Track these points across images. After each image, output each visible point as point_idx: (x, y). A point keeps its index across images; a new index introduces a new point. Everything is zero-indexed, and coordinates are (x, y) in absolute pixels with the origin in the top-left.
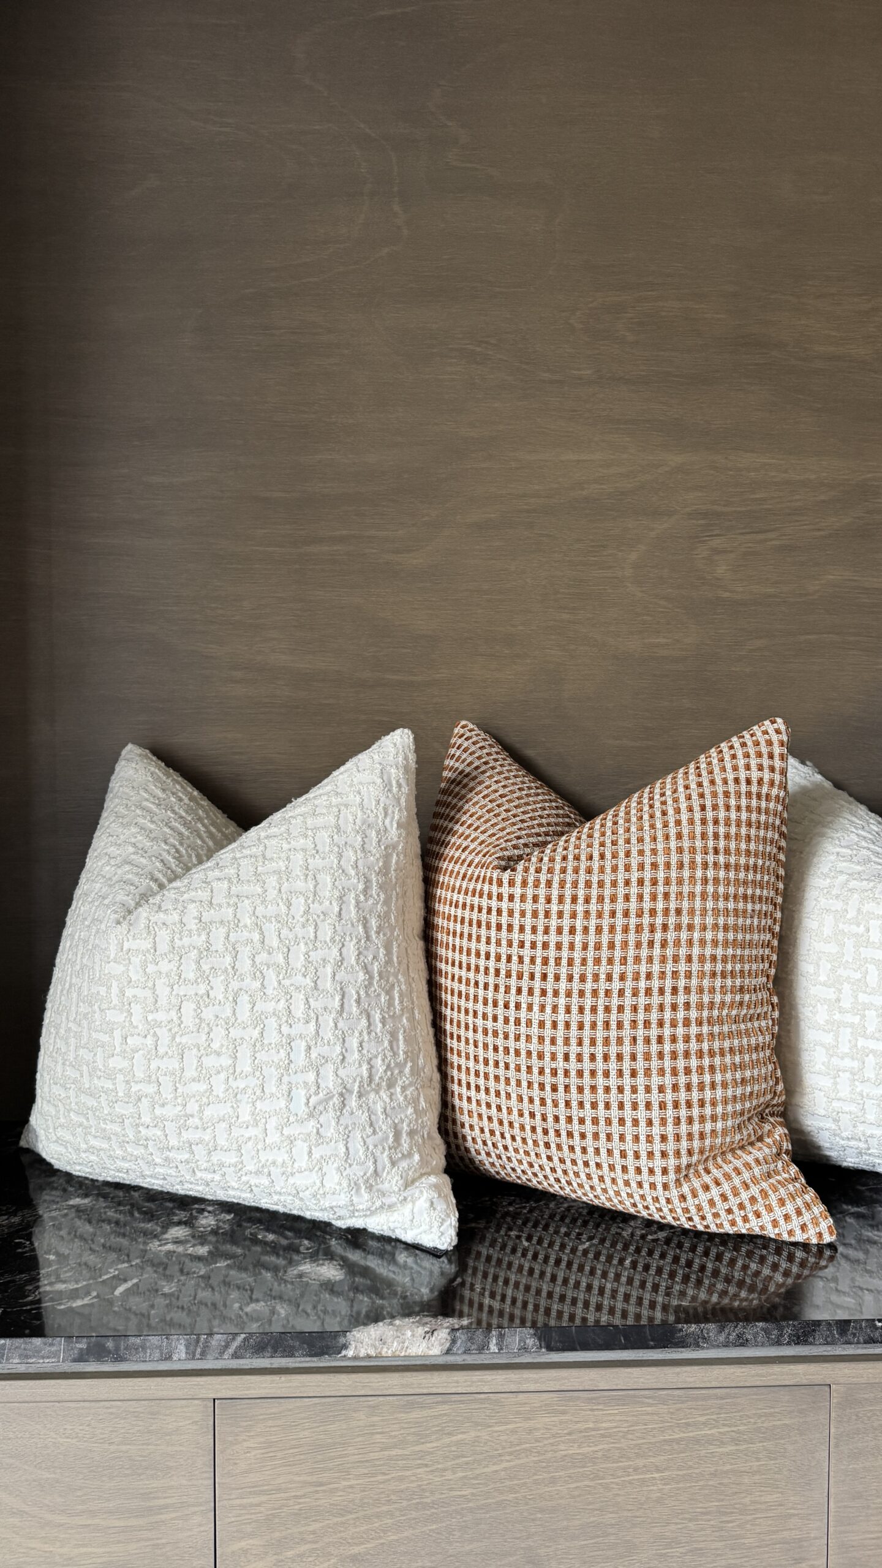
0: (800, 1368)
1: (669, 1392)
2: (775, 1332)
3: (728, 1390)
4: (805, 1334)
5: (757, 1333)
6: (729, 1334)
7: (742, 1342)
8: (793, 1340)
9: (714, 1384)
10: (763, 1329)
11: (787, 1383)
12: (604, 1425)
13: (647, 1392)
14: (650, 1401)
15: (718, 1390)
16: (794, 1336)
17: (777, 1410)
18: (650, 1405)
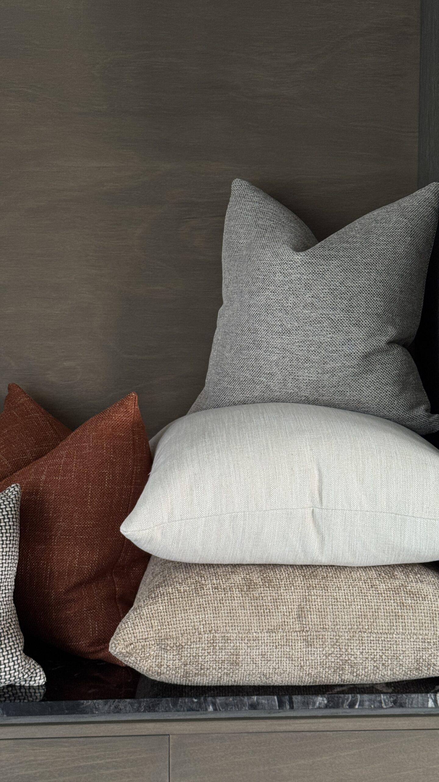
0: (151, 725)
1: (77, 739)
2: (136, 705)
3: (111, 738)
4: (153, 706)
5: (126, 705)
6: (110, 706)
7: (118, 711)
8: (147, 710)
9: (102, 735)
10: (129, 703)
11: (143, 734)
12: (40, 758)
13: (65, 740)
14: (66, 744)
15: (105, 738)
16: (147, 707)
17: (138, 749)
18: (66, 747)
